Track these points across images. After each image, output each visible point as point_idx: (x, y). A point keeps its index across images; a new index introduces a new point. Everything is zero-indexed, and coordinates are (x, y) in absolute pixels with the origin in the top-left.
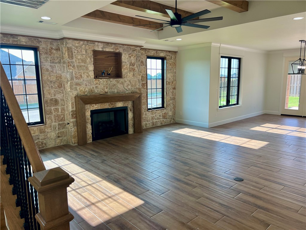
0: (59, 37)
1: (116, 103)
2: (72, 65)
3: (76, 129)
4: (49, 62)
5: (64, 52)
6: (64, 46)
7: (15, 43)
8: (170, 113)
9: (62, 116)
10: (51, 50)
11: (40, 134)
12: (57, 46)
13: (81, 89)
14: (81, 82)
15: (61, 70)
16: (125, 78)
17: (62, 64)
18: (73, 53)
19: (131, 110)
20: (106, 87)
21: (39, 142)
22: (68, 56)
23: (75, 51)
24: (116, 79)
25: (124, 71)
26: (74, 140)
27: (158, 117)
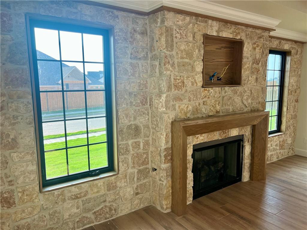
0: (148, 9)
1: (230, 130)
2: (171, 62)
3: (170, 182)
4: (129, 56)
5: (157, 37)
6: (159, 24)
7: (72, 17)
8: (289, 141)
9: (145, 156)
10: (133, 34)
11: (108, 193)
12: (143, 27)
13: (182, 107)
14: (182, 95)
15: (147, 72)
16: (245, 85)
17: (149, 62)
18: (174, 38)
19: (248, 141)
20: (217, 103)
21: (106, 206)
22: (166, 44)
23: (178, 35)
24: (232, 88)
25: (245, 73)
26: (166, 203)
27: (274, 147)
